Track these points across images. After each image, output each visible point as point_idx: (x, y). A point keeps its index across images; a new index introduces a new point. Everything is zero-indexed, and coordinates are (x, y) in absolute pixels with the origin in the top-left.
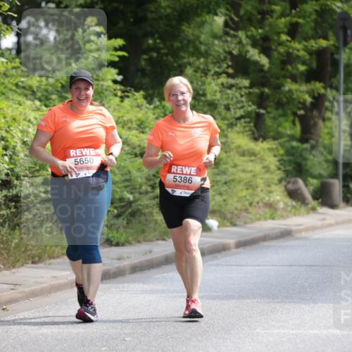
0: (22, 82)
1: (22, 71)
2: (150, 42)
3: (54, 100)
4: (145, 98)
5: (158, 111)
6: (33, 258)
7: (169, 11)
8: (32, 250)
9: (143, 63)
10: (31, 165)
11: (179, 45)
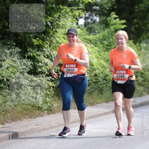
0: (87, 37)
1: (87, 33)
2: (135, 21)
3: (98, 44)
4: (133, 42)
5: (138, 47)
6: (91, 104)
7: (143, 8)
8: (90, 101)
9: (133, 29)
10: (90, 69)
11: (147, 22)
